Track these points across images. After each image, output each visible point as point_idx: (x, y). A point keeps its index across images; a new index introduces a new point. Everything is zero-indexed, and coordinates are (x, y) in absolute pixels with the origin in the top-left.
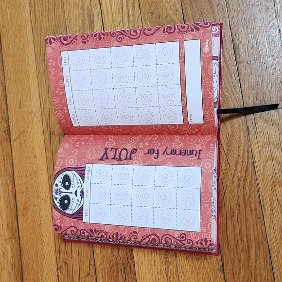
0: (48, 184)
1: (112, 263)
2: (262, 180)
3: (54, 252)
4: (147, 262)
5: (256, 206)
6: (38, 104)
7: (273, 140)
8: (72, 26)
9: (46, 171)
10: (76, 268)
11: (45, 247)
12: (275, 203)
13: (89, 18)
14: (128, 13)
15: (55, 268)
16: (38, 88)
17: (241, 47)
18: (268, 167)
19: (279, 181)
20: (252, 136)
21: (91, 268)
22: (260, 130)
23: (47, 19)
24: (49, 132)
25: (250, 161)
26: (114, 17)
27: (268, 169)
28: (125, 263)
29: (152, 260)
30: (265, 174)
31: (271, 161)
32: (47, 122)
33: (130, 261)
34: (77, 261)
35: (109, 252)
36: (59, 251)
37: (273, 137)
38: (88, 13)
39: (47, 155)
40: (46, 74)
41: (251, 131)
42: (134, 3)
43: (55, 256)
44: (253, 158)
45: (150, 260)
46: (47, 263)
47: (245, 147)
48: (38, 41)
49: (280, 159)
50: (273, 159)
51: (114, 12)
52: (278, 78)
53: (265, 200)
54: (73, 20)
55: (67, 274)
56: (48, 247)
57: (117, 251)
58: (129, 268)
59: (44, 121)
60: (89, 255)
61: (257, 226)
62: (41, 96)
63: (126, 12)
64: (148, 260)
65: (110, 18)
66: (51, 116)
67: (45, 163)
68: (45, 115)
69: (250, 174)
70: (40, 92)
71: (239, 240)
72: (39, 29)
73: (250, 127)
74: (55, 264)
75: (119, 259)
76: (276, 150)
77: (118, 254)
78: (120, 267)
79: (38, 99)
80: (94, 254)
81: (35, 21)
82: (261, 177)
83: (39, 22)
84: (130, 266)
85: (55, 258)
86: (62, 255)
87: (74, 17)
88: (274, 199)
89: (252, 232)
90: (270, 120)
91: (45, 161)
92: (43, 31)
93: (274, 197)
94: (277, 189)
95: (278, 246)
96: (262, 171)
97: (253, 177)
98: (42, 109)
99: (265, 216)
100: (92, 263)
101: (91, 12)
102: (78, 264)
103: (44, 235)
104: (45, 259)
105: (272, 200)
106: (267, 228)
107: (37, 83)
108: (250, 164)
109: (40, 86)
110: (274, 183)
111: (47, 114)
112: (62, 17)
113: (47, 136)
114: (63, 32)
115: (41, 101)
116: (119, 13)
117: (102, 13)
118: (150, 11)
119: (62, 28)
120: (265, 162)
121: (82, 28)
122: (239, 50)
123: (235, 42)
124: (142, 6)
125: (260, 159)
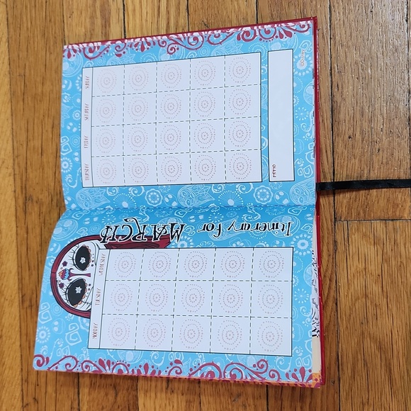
0: (16, 278)
2: (345, 326)
3: (19, 381)
5: (330, 364)
6: (10, 148)
7: (372, 268)
8: (74, 24)
9: (15, 256)
11: (6, 372)
12: (360, 364)
13: (103, 16)
14: (168, 19)
15: (19, 404)
16: (10, 121)
17: (342, 109)
18: (357, 308)
19: (372, 333)
20: (340, 256)
22: (354, 248)
23: (33, 4)
24: (24, 195)
25: (332, 293)
26: (144, 21)
27: (357, 312)
30: (352, 318)
31: (364, 300)
32: (22, 179)
34: (54, 400)
35: (102, 394)
36: (27, 381)
37: (373, 263)
38: (101, 6)
39: (19, 231)
40: (26, 99)
41: (341, 248)
42: (179, 3)
43: (20, 387)
44: (337, 290)
46: (7, 395)
47: (327, 271)
48: (15, 40)
49: (377, 298)
50: (366, 296)
51: (144, 11)
52: (395, 170)
53: (345, 357)
54: (75, 14)
56: (10, 372)
57: (114, 395)
59: (17, 177)
60: (71, 394)
61: (328, 393)
62: (14, 134)
65: (138, 21)
66: (29, 170)
67: (14, 244)
68: (19, 167)
69: (329, 314)
70: (14, 127)
71: (298, 409)
72: (19, 20)
73: (339, 241)
74: (20, 399)
75: (116, 407)
76: (374, 285)
77: (116, 398)
79: (10, 139)
80: (79, 394)
81: (12, 5)
82: (344, 322)
83: (19, 6)
85: (20, 389)
86: (31, 388)
87: (77, 9)
88: (359, 357)
89: (319, 401)
90: (372, 236)
91: (15, 241)
92: (25, 25)
93: (359, 355)
94: (365, 343)
96: (348, 314)
97: (332, 319)
98: (15, 157)
99: (341, 381)
100: (75, 405)
101: (106, 6)
102: (54, 405)
103: (6, 352)
104: (5, 389)
105: (355, 359)
106: (343, 399)
107: (9, 111)
108: (331, 299)
109: (14, 118)
110: (363, 333)
111: (23, 165)
112: (58, 5)
113: (21, 201)
114: (57, 32)
115: (15, 143)
116: (153, 16)
117: (124, 10)
118: (205, 21)
119: (57, 24)
120: (354, 300)
121: (90, 32)
122: (339, 113)
123: (335, 99)
124: (191, 10)
125: (348, 293)
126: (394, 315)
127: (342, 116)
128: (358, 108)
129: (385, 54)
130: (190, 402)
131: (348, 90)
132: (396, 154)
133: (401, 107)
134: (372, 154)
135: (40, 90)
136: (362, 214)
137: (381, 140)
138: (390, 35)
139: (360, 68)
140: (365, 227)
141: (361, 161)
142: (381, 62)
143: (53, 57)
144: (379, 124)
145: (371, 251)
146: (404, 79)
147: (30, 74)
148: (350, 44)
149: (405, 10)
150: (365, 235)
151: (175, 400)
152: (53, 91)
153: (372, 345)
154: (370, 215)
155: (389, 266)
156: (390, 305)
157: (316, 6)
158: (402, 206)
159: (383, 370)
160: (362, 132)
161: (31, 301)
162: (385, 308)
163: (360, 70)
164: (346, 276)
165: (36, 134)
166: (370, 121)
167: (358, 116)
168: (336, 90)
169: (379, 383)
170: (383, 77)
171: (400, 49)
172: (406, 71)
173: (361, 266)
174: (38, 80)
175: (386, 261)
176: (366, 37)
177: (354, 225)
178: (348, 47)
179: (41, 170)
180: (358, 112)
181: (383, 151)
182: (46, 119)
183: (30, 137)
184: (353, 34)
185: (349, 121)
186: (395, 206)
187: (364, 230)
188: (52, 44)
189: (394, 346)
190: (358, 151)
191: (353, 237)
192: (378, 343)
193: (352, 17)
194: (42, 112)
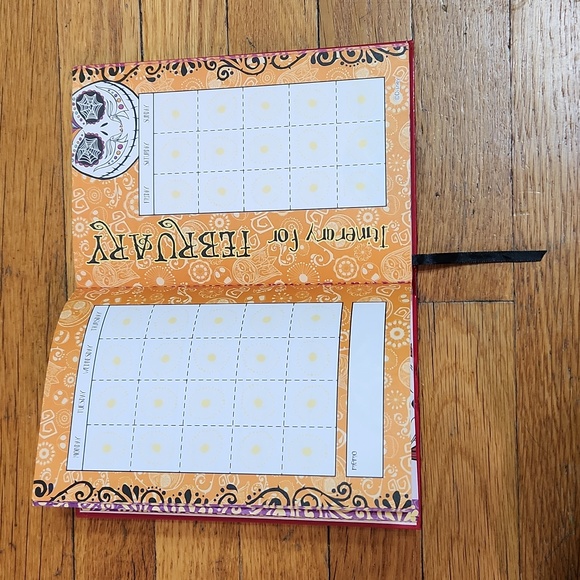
1: (110, 557)
2: (429, 439)
4: (181, 565)
7: (464, 362)
8: (72, 36)
10: (34, 558)
13: (112, 27)
14: (201, 34)
18: (445, 414)
19: (463, 447)
20: (423, 348)
21: (66, 562)
22: (442, 338)
23: (15, 8)
26: (168, 36)
27: (445, 421)
28: (136, 561)
29: (192, 562)
30: (438, 428)
31: (454, 404)
33: (147, 559)
34: (38, 545)
35: (106, 535)
37: (465, 357)
38: (110, 13)
41: (424, 337)
42: (216, 14)
45: (188, 562)
49: (470, 402)
50: (457, 399)
51: (169, 22)
53: (429, 483)
54: (74, 22)
55: (13, 567)
57: (122, 536)
58: (144, 572)
63: (196, 31)
64: (184, 562)
65: (160, 35)
66: (7, 232)
71: (369, 548)
75: (125, 552)
76: (466, 385)
77: (124, 541)
78: (126, 568)
80: (73, 536)
82: (429, 433)
84: (146, 569)
87: (77, 16)
88: (448, 478)
90: (464, 322)
93: (447, 475)
94: (455, 460)
95: (440, 568)
96: (433, 423)
100: (69, 552)
101: (116, 13)
102: (38, 551)
105: (442, 481)
110: (452, 448)
112: (50, 10)
114: (48, 45)
116: (180, 28)
117: (141, 20)
118: (250, 38)
119: (48, 35)
120: (441, 404)
121: (94, 46)
122: (424, 163)
123: (419, 145)
124: (232, 22)
125: (433, 396)
126: (492, 423)
127: (427, 167)
128: (448, 157)
129: (482, 89)
130: (226, 542)
131: (435, 135)
132: (495, 216)
133: (502, 157)
134: (465, 217)
135: (23, 124)
136: (452, 294)
137: (477, 198)
138: (488, 65)
139: (451, 105)
140: (456, 310)
141: (450, 225)
142: (476, 98)
143: (42, 79)
144: (473, 179)
145: (463, 341)
146: (506, 122)
147: (10, 101)
148: (438, 74)
149: (508, 33)
150: (455, 321)
151: (206, 540)
152: (41, 125)
153: (464, 463)
154: (461, 295)
155: (485, 360)
156: (486, 412)
157: (395, 24)
158: (503, 284)
159: (477, 494)
160: (452, 188)
161: (7, 410)
162: (480, 415)
163: (451, 108)
164: (431, 373)
165: (17, 183)
166: (463, 174)
167: (448, 167)
168: (420, 133)
169: (473, 512)
170: (478, 118)
171: (501, 84)
172: (508, 112)
173: (450, 361)
174: (21, 110)
175: (483, 355)
176: (458, 67)
177: (442, 307)
178: (436, 79)
179: (24, 232)
180: (448, 163)
181: (479, 213)
182: (32, 163)
183: (9, 187)
184: (442, 62)
185: (436, 174)
186: (494, 283)
187: (455, 315)
188: (41, 61)
189: (492, 464)
190: (447, 213)
191: (441, 323)
192: (471, 460)
193: (440, 39)
194: (26, 154)
